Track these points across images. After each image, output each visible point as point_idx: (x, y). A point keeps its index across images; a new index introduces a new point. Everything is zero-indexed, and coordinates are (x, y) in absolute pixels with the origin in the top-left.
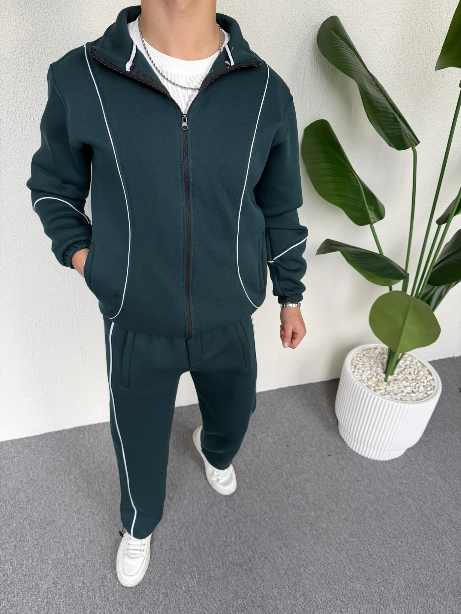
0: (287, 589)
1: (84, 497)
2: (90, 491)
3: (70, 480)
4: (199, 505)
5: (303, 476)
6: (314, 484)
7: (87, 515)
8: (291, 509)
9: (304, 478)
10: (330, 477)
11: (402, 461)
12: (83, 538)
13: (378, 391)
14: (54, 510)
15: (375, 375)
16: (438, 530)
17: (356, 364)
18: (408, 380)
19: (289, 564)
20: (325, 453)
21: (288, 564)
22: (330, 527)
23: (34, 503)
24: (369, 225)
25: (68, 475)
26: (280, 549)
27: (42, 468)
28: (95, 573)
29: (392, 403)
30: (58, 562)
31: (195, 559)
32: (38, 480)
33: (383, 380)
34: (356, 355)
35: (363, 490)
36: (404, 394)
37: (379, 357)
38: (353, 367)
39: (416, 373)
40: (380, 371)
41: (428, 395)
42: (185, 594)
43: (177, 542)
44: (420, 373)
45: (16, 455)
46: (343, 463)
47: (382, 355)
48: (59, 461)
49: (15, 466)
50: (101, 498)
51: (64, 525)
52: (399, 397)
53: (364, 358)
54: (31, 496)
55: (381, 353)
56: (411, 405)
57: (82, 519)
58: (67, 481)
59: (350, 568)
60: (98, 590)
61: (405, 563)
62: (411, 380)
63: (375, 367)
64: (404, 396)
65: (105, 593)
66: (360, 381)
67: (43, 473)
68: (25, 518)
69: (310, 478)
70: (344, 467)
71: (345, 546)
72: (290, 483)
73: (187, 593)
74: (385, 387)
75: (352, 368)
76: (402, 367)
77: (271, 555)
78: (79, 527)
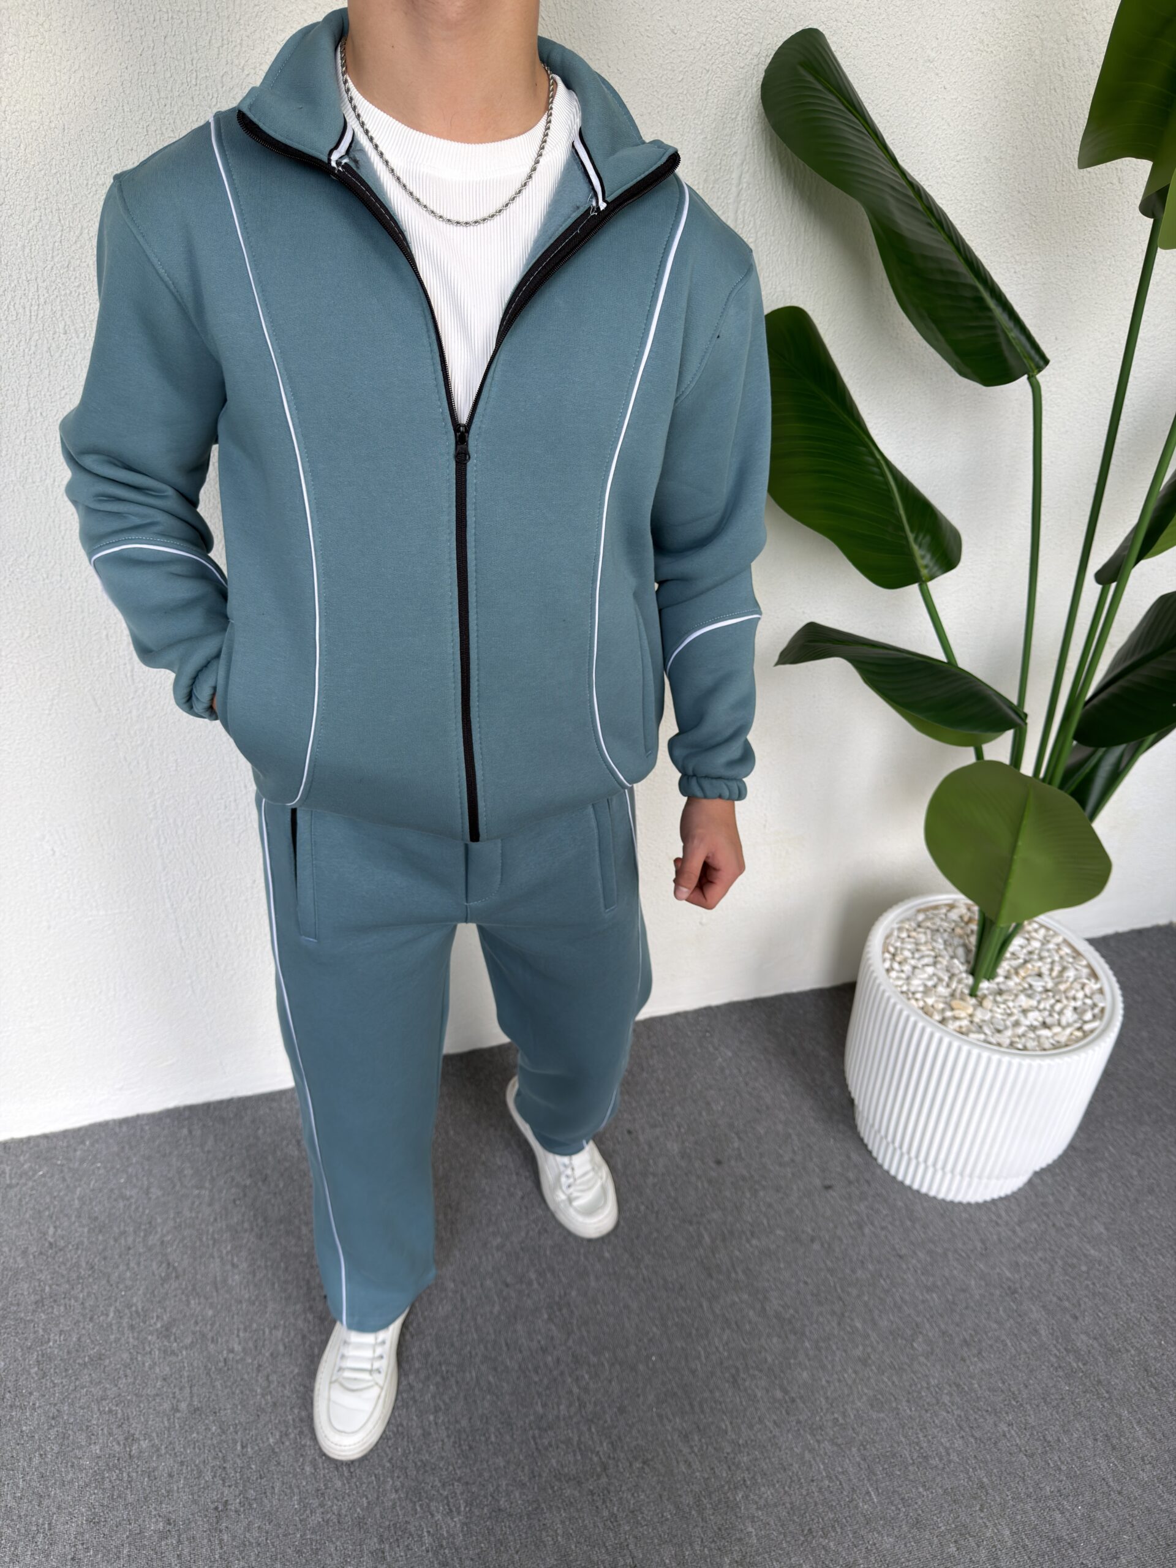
0: (697, 1547)
1: (183, 1293)
2: (199, 1277)
3: (150, 1249)
4: (479, 1317)
5: (754, 1242)
6: (782, 1265)
7: (188, 1341)
8: (718, 1330)
9: (757, 1247)
10: (826, 1246)
11: (1019, 1205)
12: (175, 1402)
13: (951, 1022)
14: (105, 1325)
15: (946, 979)
16: (1107, 1392)
17: (896, 948)
18: (1035, 991)
19: (706, 1480)
20: (817, 1182)
21: (704, 1478)
22: (821, 1380)
23: (52, 1307)
24: (915, 587)
25: (145, 1236)
26: (686, 1437)
27: (79, 1217)
28: (199, 1496)
29: (985, 1055)
30: (108, 1465)
31: (459, 1461)
32: (66, 1246)
33: (966, 991)
34: (897, 923)
35: (912, 1280)
36: (1021, 1030)
37: (958, 931)
38: (887, 956)
39: (1055, 974)
40: (960, 967)
41: (1084, 1032)
42: (430, 1554)
43: (417, 1416)
44: (1066, 974)
45: (14, 1181)
46: (862, 1207)
47: (967, 923)
48: (123, 1197)
49: (12, 1211)
50: (227, 1296)
51: (126, 1366)
52: (1005, 1038)
53: (919, 933)
54: (47, 1289)
55: (966, 919)
56: (1037, 1062)
57: (173, 1353)
58: (141, 1250)
59: (868, 1493)
60: (206, 1541)
61: (1017, 1480)
62: (1041, 993)
63: (947, 958)
64: (1019, 1037)
65: (221, 1548)
66: (903, 997)
67: (79, 1229)
68: (29, 1348)
69: (773, 1247)
70: (866, 1219)
71: (858, 1434)
72: (719, 1262)
73: (436, 1553)
74: (970, 1010)
75: (884, 960)
76: (1019, 958)
77: (661, 1453)
78: (165, 1373)
